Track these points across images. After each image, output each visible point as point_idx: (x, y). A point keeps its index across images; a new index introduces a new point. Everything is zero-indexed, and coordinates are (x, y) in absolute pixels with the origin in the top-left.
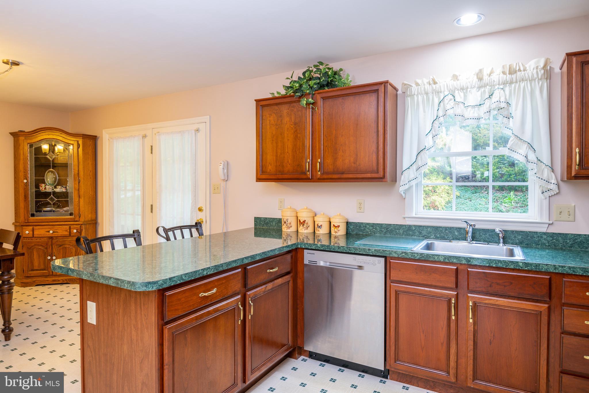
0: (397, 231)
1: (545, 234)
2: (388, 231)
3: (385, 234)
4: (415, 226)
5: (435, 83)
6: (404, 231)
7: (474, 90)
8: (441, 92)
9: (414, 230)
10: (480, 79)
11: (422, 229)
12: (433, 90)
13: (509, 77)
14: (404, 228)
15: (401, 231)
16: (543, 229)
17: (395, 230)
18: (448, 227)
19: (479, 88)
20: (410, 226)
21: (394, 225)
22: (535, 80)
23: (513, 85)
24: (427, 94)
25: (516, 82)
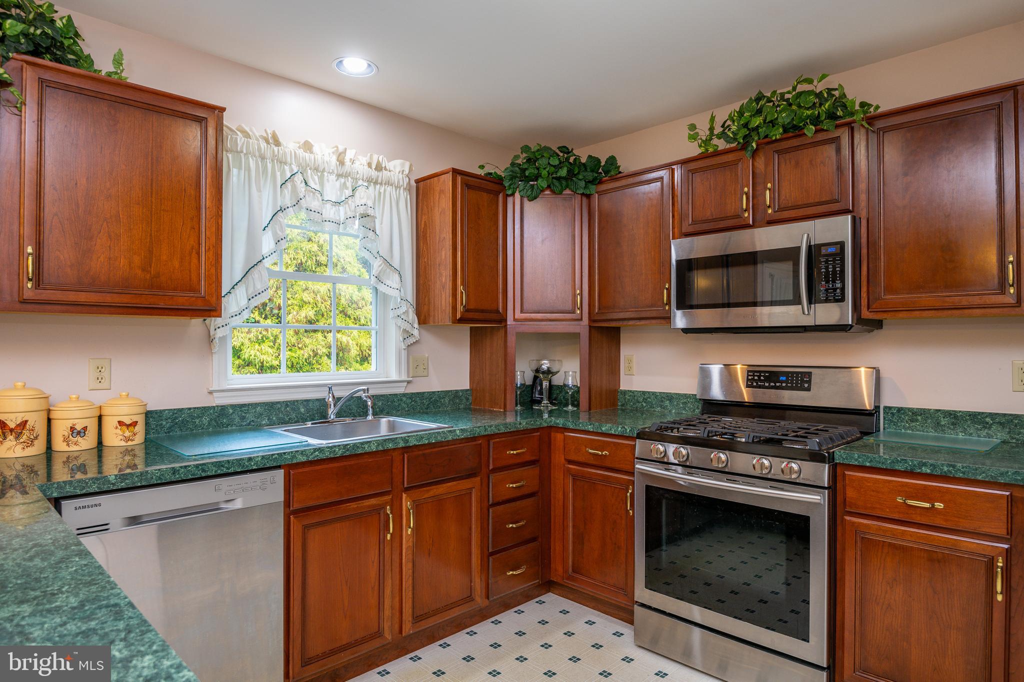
0: (197, 421)
1: (404, 395)
2: (176, 424)
3: (169, 432)
4: (233, 406)
5: (277, 143)
6: (211, 420)
7: (333, 177)
8: (285, 163)
9: (232, 414)
10: (342, 163)
11: (245, 410)
12: (274, 155)
13: (374, 174)
14: (211, 414)
15: (205, 420)
16: (400, 390)
17: (193, 419)
18: (289, 401)
19: (339, 176)
20: (223, 408)
21: (190, 409)
22: (400, 188)
23: (378, 187)
24: (263, 158)
25: (381, 184)
